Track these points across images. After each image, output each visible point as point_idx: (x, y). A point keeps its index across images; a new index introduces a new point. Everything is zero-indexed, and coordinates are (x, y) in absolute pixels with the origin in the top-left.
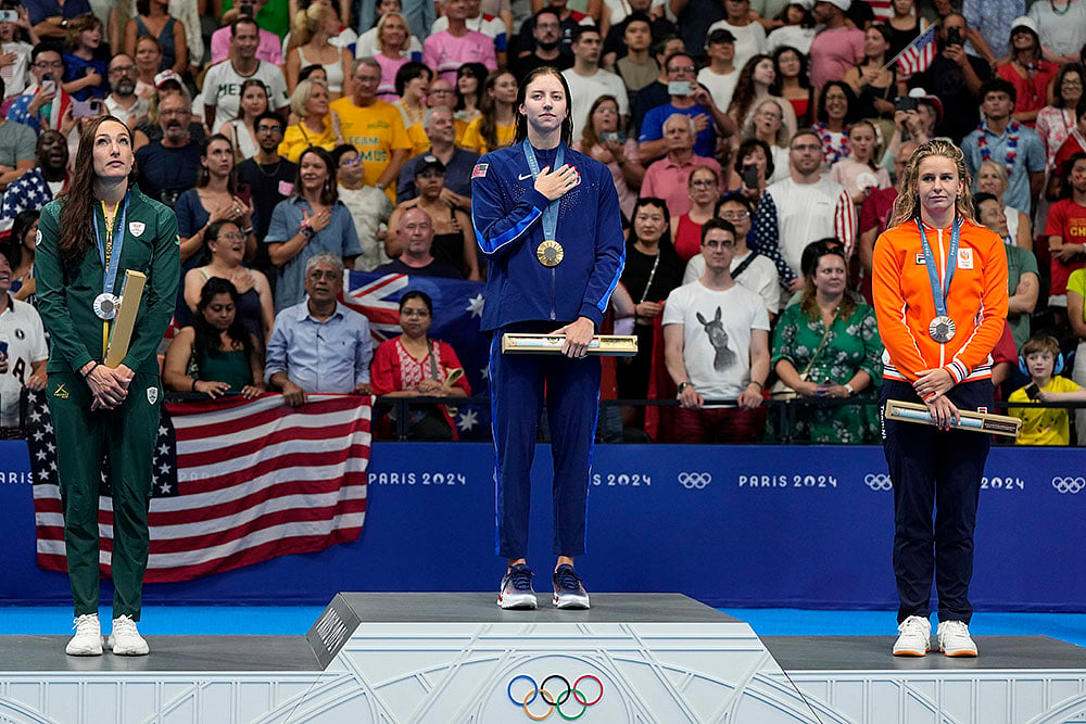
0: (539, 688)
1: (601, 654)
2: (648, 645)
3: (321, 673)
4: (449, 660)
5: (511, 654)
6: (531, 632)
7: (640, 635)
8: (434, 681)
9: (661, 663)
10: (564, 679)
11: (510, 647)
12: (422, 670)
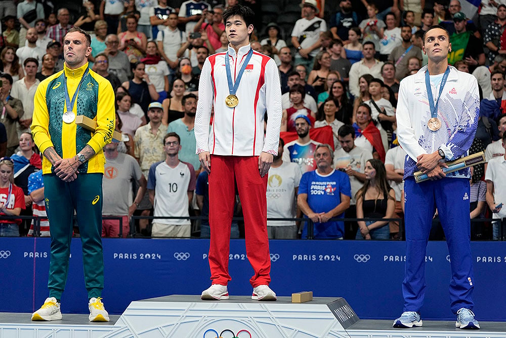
0: (219, 336)
1: (250, 319)
2: (275, 315)
3: (113, 326)
4: (175, 321)
5: (205, 318)
6: (215, 307)
7: (270, 309)
8: (167, 331)
9: (281, 324)
10: (232, 332)
11: (205, 315)
12: (161, 326)
